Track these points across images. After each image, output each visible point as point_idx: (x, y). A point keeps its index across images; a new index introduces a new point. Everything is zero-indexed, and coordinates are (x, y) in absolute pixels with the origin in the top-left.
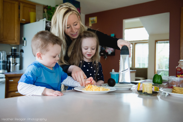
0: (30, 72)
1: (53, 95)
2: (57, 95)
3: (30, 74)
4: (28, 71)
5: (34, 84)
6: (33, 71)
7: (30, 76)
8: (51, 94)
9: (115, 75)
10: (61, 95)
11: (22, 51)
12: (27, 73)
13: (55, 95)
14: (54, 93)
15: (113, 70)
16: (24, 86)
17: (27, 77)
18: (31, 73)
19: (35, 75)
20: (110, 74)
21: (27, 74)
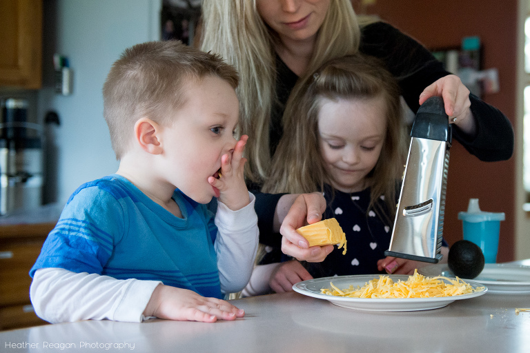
0: (81, 216)
1: (198, 316)
2: (212, 318)
3: (84, 225)
4: (70, 216)
5: (103, 273)
6: (94, 214)
7: (84, 235)
8: (188, 313)
9: (483, 226)
10: (232, 316)
11: (53, 118)
12: (69, 222)
13: (206, 318)
14: (203, 308)
15: (474, 203)
16: (59, 281)
17: (67, 241)
18: (84, 222)
19: (103, 229)
20: (460, 222)
21: (67, 227)
